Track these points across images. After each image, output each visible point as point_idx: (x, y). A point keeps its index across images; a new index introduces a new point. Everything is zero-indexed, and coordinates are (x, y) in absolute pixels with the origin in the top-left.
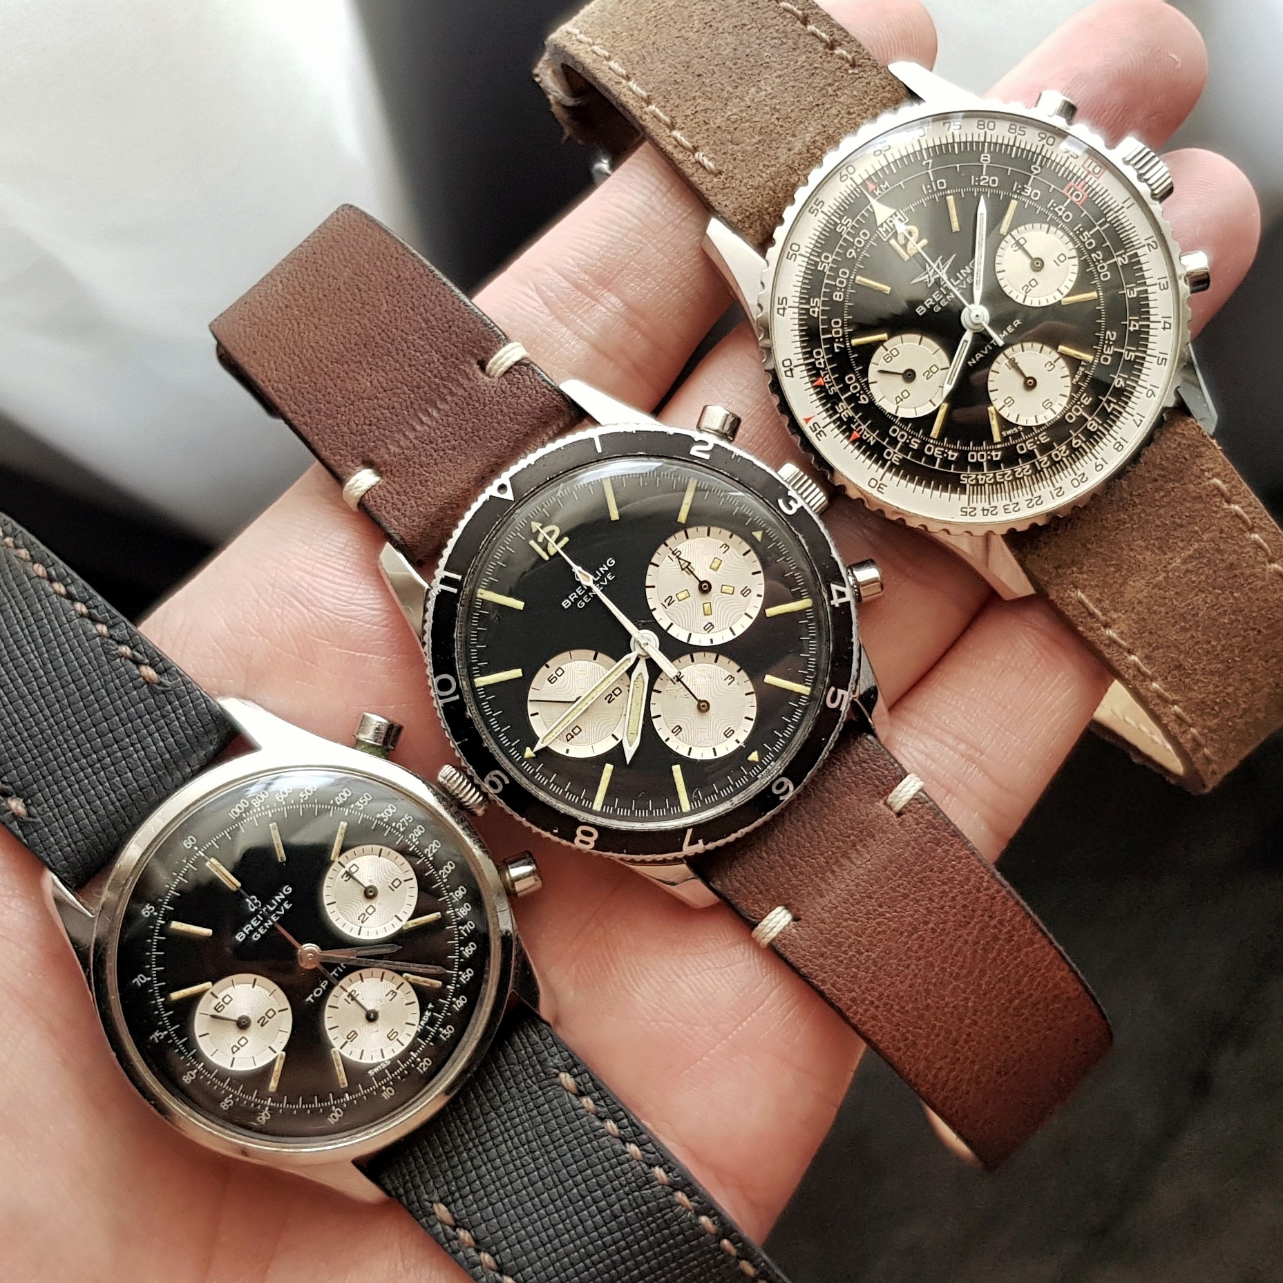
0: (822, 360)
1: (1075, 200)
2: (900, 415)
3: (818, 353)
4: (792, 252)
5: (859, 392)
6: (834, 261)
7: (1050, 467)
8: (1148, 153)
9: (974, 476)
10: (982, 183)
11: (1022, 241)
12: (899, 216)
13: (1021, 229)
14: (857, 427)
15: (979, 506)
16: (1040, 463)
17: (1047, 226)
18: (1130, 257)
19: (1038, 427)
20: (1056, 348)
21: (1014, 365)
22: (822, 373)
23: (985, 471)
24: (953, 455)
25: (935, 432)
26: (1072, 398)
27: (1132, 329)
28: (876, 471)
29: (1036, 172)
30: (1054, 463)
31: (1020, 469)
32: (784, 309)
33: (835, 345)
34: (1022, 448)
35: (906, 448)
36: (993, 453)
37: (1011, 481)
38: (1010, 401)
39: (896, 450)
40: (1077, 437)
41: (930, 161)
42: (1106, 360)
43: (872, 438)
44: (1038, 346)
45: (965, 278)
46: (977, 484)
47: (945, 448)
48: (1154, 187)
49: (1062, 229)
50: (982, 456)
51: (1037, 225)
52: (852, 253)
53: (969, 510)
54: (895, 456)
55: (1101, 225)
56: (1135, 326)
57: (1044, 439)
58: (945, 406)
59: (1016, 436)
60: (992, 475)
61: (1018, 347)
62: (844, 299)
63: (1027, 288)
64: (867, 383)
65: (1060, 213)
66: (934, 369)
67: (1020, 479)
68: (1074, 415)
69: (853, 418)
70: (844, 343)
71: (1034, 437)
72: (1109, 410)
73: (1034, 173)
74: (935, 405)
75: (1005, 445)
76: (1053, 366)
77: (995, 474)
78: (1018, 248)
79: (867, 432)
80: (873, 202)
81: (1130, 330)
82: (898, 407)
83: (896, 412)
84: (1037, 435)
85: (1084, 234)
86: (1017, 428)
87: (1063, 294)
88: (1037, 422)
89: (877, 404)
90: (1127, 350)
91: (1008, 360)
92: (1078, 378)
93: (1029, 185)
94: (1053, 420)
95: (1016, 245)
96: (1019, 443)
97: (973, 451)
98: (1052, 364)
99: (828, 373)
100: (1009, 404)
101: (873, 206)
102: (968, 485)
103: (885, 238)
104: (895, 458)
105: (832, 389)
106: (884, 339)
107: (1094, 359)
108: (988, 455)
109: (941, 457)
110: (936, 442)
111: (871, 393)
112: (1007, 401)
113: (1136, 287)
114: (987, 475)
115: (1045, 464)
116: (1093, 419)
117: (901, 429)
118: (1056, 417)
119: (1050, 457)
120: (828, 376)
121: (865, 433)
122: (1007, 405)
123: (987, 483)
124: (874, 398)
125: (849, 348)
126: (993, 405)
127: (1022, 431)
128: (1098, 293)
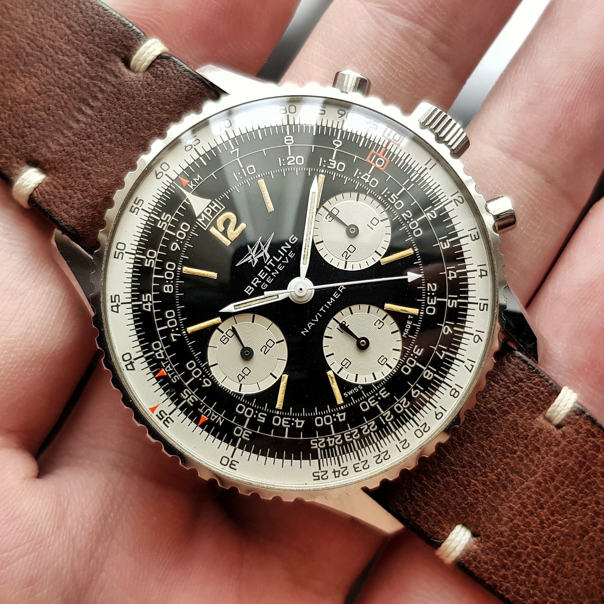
0: (161, 352)
1: (378, 166)
2: (244, 392)
3: (157, 345)
4: (118, 251)
5: (201, 377)
6: (159, 256)
7: (394, 420)
8: (440, 113)
9: (323, 440)
10: (289, 164)
11: (335, 212)
12: (216, 205)
13: (332, 200)
14: (204, 410)
15: (330, 469)
16: (384, 418)
17: (356, 194)
18: (439, 212)
19: (377, 384)
20: (382, 307)
21: (344, 328)
22: (163, 364)
23: (334, 434)
24: (300, 424)
25: (279, 404)
26: (404, 352)
27: (450, 278)
28: (226, 449)
29: (338, 146)
30: (397, 416)
31: (366, 427)
32: (117, 306)
33: (172, 335)
34: (365, 406)
35: (253, 424)
36: (339, 415)
37: (359, 440)
38: (346, 364)
39: (245, 427)
40: (416, 388)
41: (238, 150)
42: (431, 310)
43: (220, 419)
44: (365, 307)
45: (286, 254)
46: (327, 447)
47: (291, 417)
48: (450, 144)
49: (371, 195)
50: (328, 420)
51: (347, 195)
52: (175, 247)
53: (321, 474)
54: (244, 432)
55: (407, 186)
56: (453, 275)
57: (384, 395)
58: (286, 376)
59: (357, 395)
60: (340, 436)
61: (346, 311)
62: (174, 290)
63: (346, 255)
64: (207, 367)
65: (367, 181)
66: (270, 343)
67: (367, 436)
68: (409, 367)
69: (199, 402)
70: (180, 332)
71: (374, 394)
72: (441, 357)
73: (336, 148)
74: (276, 378)
75: (348, 405)
76: (382, 324)
77: (342, 435)
78: (331, 218)
79: (215, 414)
80: (189, 195)
81: (448, 279)
82: (241, 385)
83: (240, 391)
84: (377, 392)
85: (392, 197)
86: (358, 388)
87: (381, 255)
88: (375, 379)
89: (220, 385)
90: (449, 298)
91: (338, 325)
92: (407, 332)
93: (333, 158)
94: (390, 375)
95: (329, 216)
96: (361, 401)
97: (318, 416)
98: (381, 322)
99: (169, 363)
100: (346, 366)
101: (189, 199)
102: (319, 450)
103: (205, 227)
104: (244, 434)
105: (175, 378)
106: (218, 322)
107: (420, 311)
108: (333, 418)
109: (289, 426)
110: (282, 413)
111: (213, 376)
112: (344, 364)
113: (448, 238)
114: (335, 437)
115: (388, 418)
116: (428, 369)
117: (247, 406)
118: (393, 371)
119: (393, 411)
120: (169, 366)
121: (213, 415)
122: (344, 367)
123: (336, 445)
124: (216, 380)
125: (185, 336)
126: (331, 370)
127: (362, 390)
128: (414, 249)
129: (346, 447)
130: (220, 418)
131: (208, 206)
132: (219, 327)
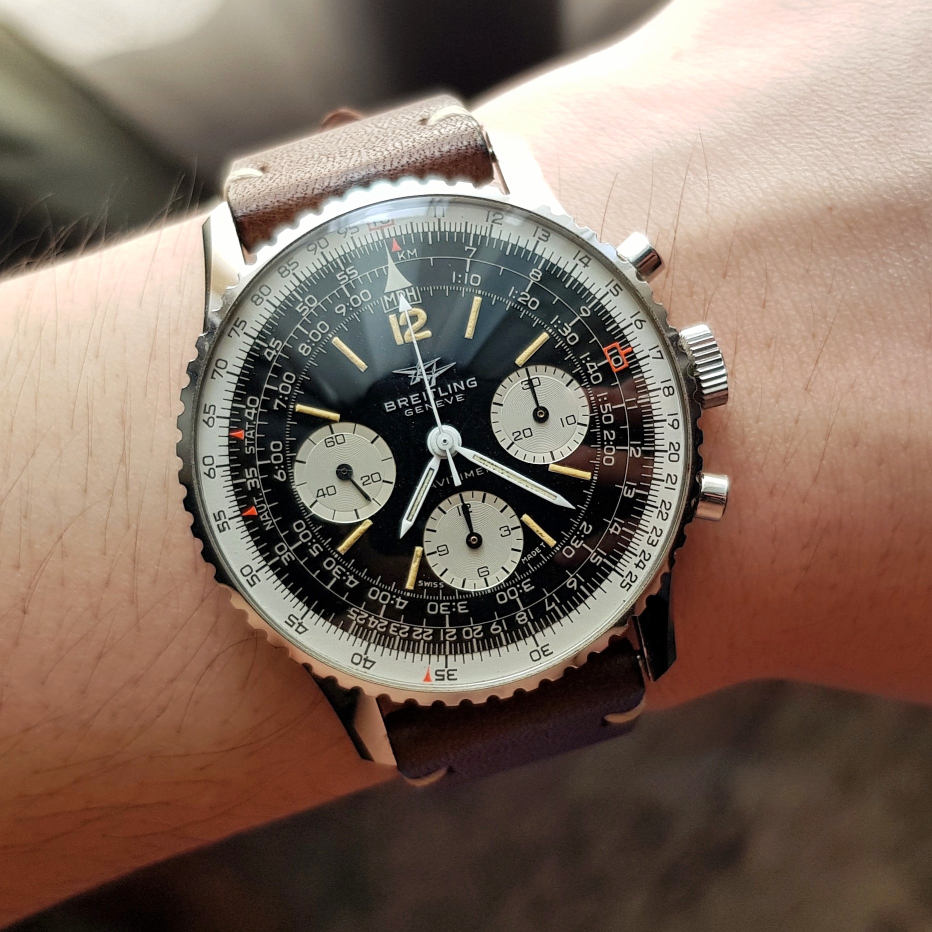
0: (253, 411)
1: (612, 363)
2: (314, 511)
3: (253, 401)
5: (279, 465)
6: (318, 309)
7: (455, 642)
9: (367, 615)
10: (519, 300)
11: (535, 382)
12: (413, 293)
13: (541, 368)
14: (259, 503)
16: (445, 633)
17: (570, 378)
18: (645, 453)
19: (461, 593)
20: (520, 516)
21: (466, 510)
22: (247, 426)
23: (381, 616)
24: (351, 582)
25: (342, 548)
26: (512, 577)
27: (612, 531)
29: (584, 315)
30: (460, 640)
31: (421, 630)
33: (277, 401)
34: (433, 608)
35: (302, 551)
36: (399, 600)
37: (405, 639)
38: (442, 551)
39: (291, 549)
40: (499, 623)
41: (475, 249)
42: (569, 552)
44: (502, 503)
45: (454, 393)
46: (365, 626)
47: (348, 570)
48: (704, 385)
49: (585, 389)
50: (385, 598)
51: (560, 372)
52: (341, 309)
54: (287, 554)
55: (628, 404)
56: (616, 529)
57: (461, 609)
58: (369, 523)
59: (432, 591)
60: (386, 623)
61: (479, 494)
62: (310, 355)
63: (518, 435)
64: (293, 460)
65: (590, 371)
66: (376, 477)
67: (415, 641)
68: (507, 596)
69: (259, 491)
70: (287, 403)
71: (451, 602)
72: (548, 609)
73: (581, 315)
74: (358, 518)
75: (416, 596)
76: (508, 533)
77: (390, 623)
78: (528, 386)
79: (268, 514)
80: (391, 264)
81: (609, 531)
82: (316, 501)
83: (311, 507)
84: (457, 601)
85: (606, 405)
86: (438, 584)
87: (554, 459)
88: (463, 586)
89: (293, 487)
90: (596, 551)
91: (461, 504)
92: (529, 558)
93: (571, 325)
94: (481, 592)
95: (527, 382)
96: (432, 601)
97: (377, 587)
98: (508, 530)
99: (254, 428)
100: (441, 553)
101: (389, 269)
102: (355, 622)
103: (387, 309)
104: (286, 556)
105: (250, 448)
106: (334, 419)
107: (556, 545)
108: (392, 599)
109: (339, 578)
110: (340, 559)
111: (292, 472)
112: (440, 549)
113: (637, 488)
114: (381, 620)
115: (450, 637)
116: (526, 611)
117: (308, 528)
118: (487, 590)
119: (459, 632)
120: (251, 432)
121: (266, 514)
122: (438, 553)
123: (377, 630)
124: (293, 479)
125: (290, 411)
126: (422, 546)
127: (441, 588)
128: (592, 476)
129: (385, 639)
130: (271, 522)
131: (404, 289)
132: (333, 425)
